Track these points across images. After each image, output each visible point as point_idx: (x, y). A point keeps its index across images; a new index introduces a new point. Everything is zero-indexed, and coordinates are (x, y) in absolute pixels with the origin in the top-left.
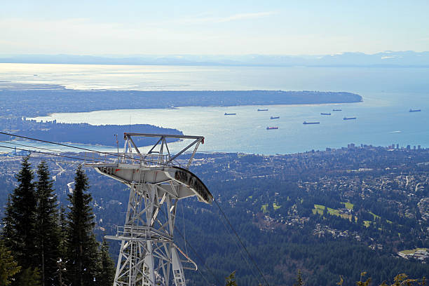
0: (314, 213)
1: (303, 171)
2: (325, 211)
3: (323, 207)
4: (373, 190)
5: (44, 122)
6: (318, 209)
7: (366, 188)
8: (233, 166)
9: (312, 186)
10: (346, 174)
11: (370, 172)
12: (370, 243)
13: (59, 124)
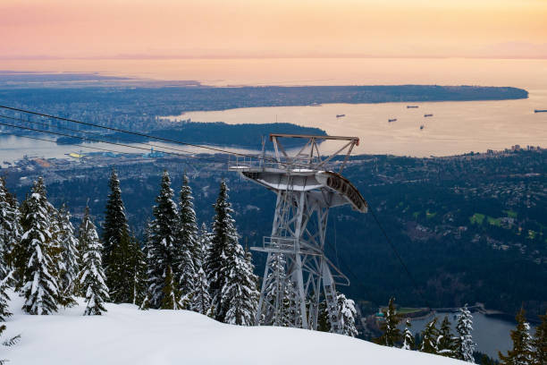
0: (473, 222)
1: (461, 176)
2: (485, 220)
3: (483, 216)
4: (540, 197)
5: (178, 121)
6: (477, 218)
7: (532, 196)
8: (381, 170)
9: (471, 193)
10: (508, 179)
11: (536, 177)
12: (536, 256)
13: (193, 123)
